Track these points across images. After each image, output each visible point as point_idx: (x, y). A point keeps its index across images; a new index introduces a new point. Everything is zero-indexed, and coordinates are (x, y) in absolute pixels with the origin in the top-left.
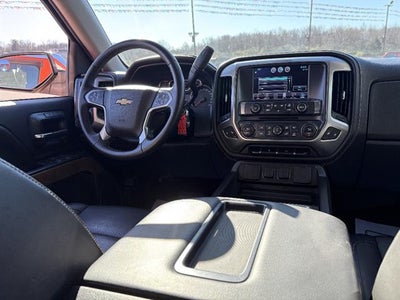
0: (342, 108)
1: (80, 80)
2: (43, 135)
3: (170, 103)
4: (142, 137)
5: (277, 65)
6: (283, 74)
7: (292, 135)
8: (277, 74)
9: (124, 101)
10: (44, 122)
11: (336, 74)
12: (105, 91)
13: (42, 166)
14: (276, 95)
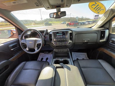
0: (71, 39)
1: (20, 35)
2: (13, 49)
3: (41, 42)
4: (36, 49)
5: (60, 32)
6: (61, 33)
7: (63, 44)
8: (60, 33)
9: (30, 42)
10: (12, 46)
11: (70, 33)
12: (26, 40)
13: (14, 56)
14: (60, 37)
